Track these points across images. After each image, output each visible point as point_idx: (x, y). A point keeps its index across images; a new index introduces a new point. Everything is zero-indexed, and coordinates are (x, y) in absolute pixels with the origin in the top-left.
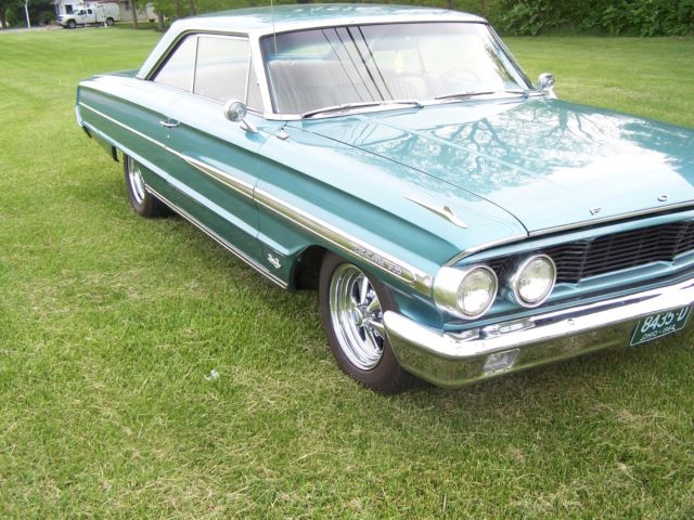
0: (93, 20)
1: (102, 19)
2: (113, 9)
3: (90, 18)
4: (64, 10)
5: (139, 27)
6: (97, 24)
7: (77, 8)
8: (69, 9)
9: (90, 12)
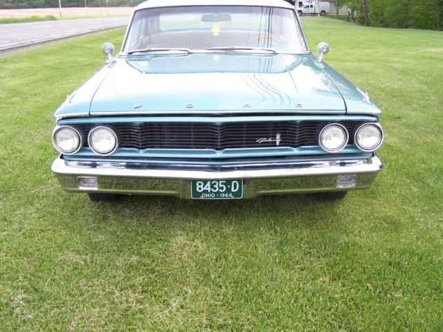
0: (313, 12)
1: (318, 11)
2: (326, 6)
3: (311, 10)
4: (298, 4)
5: (338, 17)
6: (314, 14)
7: (305, 4)
8: (301, 4)
9: (312, 6)
